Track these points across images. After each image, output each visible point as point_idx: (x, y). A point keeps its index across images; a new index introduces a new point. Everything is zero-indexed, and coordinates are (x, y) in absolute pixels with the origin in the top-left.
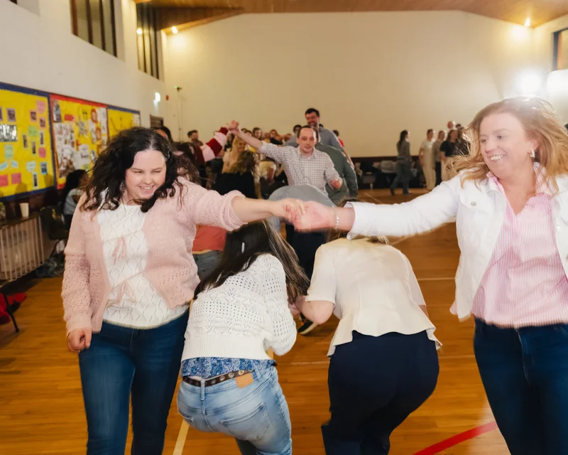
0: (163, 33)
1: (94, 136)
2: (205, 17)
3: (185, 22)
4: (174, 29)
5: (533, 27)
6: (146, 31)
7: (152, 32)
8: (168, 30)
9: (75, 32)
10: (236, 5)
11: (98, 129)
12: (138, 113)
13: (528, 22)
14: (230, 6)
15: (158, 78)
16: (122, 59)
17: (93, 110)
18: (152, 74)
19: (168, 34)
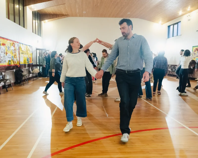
0: (43, 22)
1: (13, 51)
2: (56, 17)
3: (50, 19)
5: (162, 24)
6: (37, 21)
7: (39, 22)
8: (44, 21)
9: (9, 18)
10: (66, 14)
11: (15, 50)
12: (31, 46)
14: (64, 14)
15: (40, 36)
16: (27, 29)
17: (14, 43)
18: (38, 35)
19: (44, 22)
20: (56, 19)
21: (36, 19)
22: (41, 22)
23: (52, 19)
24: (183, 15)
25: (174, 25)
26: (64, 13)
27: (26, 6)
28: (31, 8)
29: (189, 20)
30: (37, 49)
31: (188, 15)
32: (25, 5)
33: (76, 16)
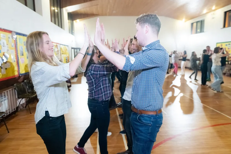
0: (74, 21)
1: (57, 53)
2: (87, 17)
3: (81, 18)
4: (78, 20)
5: (185, 21)
6: (70, 21)
7: (71, 21)
9: (51, 21)
10: (97, 14)
11: (58, 51)
12: (68, 46)
13: (184, 20)
14: (95, 14)
16: (64, 29)
17: (57, 45)
18: (71, 34)
19: (76, 22)
20: (87, 19)
21: (70, 19)
23: (83, 19)
24: (207, 13)
25: (197, 22)
26: (95, 12)
27: (63, 7)
28: (67, 10)
29: (213, 18)
30: (72, 48)
31: (212, 13)
32: (61, 7)
33: (106, 15)
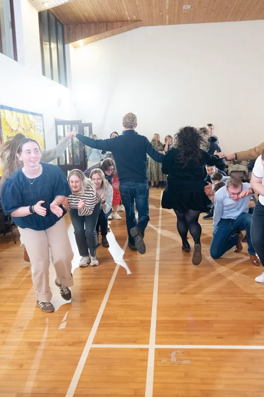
0: (70, 46)
2: (107, 30)
3: (89, 35)
4: (80, 42)
6: (53, 45)
7: (61, 46)
8: (75, 43)
10: (135, 17)
12: (41, 115)
14: (129, 18)
15: (66, 85)
18: (60, 82)
19: (75, 47)
20: (106, 37)
21: (53, 38)
22: (66, 46)
23: (96, 37)
26: (127, 14)
30: (57, 123)
33: (162, 21)
